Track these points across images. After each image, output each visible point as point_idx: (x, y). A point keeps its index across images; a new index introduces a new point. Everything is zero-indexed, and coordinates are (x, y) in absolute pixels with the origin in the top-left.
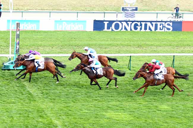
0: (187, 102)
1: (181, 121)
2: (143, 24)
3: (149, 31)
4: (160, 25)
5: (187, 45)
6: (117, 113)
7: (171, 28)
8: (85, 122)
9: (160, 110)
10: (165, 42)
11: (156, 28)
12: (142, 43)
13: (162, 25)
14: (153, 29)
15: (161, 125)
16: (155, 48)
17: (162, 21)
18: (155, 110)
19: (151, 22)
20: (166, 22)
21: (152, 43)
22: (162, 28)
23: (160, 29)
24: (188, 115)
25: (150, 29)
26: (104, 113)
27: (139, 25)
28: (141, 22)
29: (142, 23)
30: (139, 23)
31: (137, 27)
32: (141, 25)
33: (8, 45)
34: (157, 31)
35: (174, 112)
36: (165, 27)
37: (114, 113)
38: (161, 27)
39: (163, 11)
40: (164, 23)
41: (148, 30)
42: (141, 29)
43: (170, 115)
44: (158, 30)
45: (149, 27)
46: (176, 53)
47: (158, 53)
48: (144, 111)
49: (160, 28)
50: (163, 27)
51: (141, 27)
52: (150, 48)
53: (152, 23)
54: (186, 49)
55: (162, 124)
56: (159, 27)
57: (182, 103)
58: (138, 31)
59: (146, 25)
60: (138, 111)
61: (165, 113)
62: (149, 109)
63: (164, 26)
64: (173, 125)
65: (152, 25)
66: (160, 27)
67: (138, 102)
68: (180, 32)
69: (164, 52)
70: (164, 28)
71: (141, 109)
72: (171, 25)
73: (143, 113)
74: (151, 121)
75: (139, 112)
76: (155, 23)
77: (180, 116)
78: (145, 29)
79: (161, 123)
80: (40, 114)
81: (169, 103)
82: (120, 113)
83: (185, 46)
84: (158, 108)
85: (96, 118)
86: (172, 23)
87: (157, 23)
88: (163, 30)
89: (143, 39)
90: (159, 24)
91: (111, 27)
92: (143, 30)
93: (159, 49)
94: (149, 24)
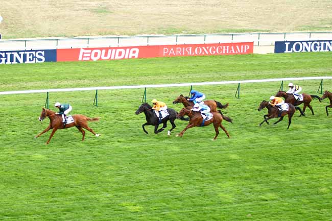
0: (66, 149)
1: (60, 172)
2: (9, 54)
3: (17, 63)
4: (30, 56)
5: (64, 78)
7: (44, 59)
9: (33, 161)
10: (37, 76)
11: (25, 60)
12: (9, 78)
13: (32, 55)
14: (21, 60)
15: (36, 179)
16: (24, 85)
17: (31, 51)
18: (27, 160)
19: (18, 52)
20: (36, 51)
21: (21, 78)
22: (31, 59)
23: (30, 60)
24: (68, 164)
25: (17, 60)
27: (4, 56)
28: (5, 52)
29: (7, 53)
30: (4, 54)
31: (1, 59)
32: (6, 56)
34: (26, 62)
35: (50, 162)
36: (36, 57)
38: (31, 57)
39: (33, 37)
40: (34, 53)
41: (15, 62)
42: (6, 61)
43: (45, 166)
44: (28, 61)
45: (16, 58)
46: (51, 88)
47: (28, 89)
49: (30, 59)
50: (33, 57)
51: (6, 59)
52: (18, 84)
53: (20, 53)
54: (62, 83)
56: (28, 57)
57: (60, 150)
58: (3, 64)
59: (12, 56)
60: (6, 162)
61: (39, 163)
62: (20, 159)
63: (34, 56)
64: (50, 177)
65: (20, 55)
66: (30, 57)
67: (6, 151)
68: (55, 63)
69: (36, 88)
70: (34, 59)
71: (10, 160)
72: (43, 55)
74: (22, 175)
75: (7, 164)
76: (24, 53)
77: (58, 167)
78: (12, 60)
79: (35, 176)
81: (44, 151)
83: (61, 79)
84: (31, 158)
86: (44, 52)
87: (26, 53)
88: (34, 62)
89: (9, 73)
90: (28, 53)
92: (9, 62)
93: (30, 84)
94: (16, 55)
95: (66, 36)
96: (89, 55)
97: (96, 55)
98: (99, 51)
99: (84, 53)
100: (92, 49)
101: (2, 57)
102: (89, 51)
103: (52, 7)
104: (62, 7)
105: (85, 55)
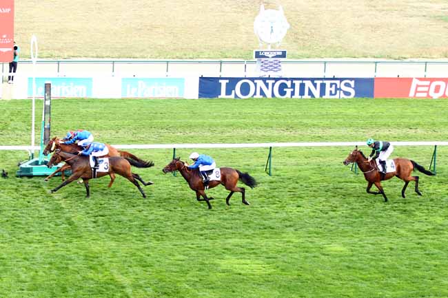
0: (381, 238)
1: (369, 276)
2: (297, 83)
3: (310, 97)
4: (331, 86)
5: (385, 125)
6: (242, 261)
7: (353, 92)
8: (179, 279)
9: (328, 255)
10: (340, 120)
12: (296, 121)
13: (334, 86)
14: (316, 93)
15: (330, 284)
16: (320, 132)
17: (334, 79)
18: (317, 254)
19: (312, 80)
21: (315, 122)
22: (333, 93)
23: (331, 94)
24: (382, 263)
25: (310, 93)
26: (217, 261)
27: (289, 85)
28: (292, 79)
29: (294, 82)
30: (290, 82)
31: (285, 90)
32: (293, 86)
33: (28, 128)
34: (324, 97)
35: (355, 258)
36: (340, 89)
37: (236, 261)
38: (333, 89)
39: (337, 57)
40: (338, 82)
41: (306, 96)
42: (293, 94)
43: (347, 264)
44: (327, 95)
45: (309, 90)
46: (362, 140)
47: (326, 140)
48: (297, 256)
49: (331, 92)
50: (336, 89)
51: (292, 90)
52: (309, 131)
53: (315, 82)
54: (381, 133)
55: (332, 282)
56: (328, 89)
57: (371, 239)
58: (287, 98)
59: (302, 86)
60: (284, 256)
61: (337, 260)
62: (307, 252)
63: (338, 87)
64: (353, 283)
65: (315, 85)
66: (331, 89)
67: (284, 238)
68: (371, 100)
69: (338, 139)
70: (338, 92)
71: (290, 252)
72: (353, 86)
73: (293, 260)
74: (309, 277)
75: (285, 259)
76: (321, 82)
77: (367, 266)
78: (302, 93)
79: (329, 280)
81: (346, 240)
82: (249, 261)
83: (379, 127)
84: (324, 250)
85: (200, 270)
86: (353, 82)
87: (325, 82)
88: (337, 96)
89: (297, 113)
90: (328, 83)
91: (233, 91)
92: (297, 95)
93: (329, 132)
94: (308, 84)
95: (391, 58)
96: (426, 89)
97: (437, 89)
98: (442, 84)
99: (418, 86)
100: (432, 80)
101: (286, 87)
102: (427, 83)
103: (371, 10)
104: (387, 10)
105: (419, 89)
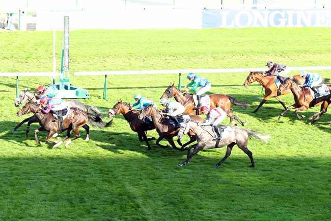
6: (241, 174)
8: (184, 190)
26: (218, 174)
33: (51, 56)
37: (236, 174)
48: (290, 169)
55: (322, 192)
73: (286, 173)
80: (106, 177)
82: (246, 174)
85: (203, 182)
91: (233, 21)
